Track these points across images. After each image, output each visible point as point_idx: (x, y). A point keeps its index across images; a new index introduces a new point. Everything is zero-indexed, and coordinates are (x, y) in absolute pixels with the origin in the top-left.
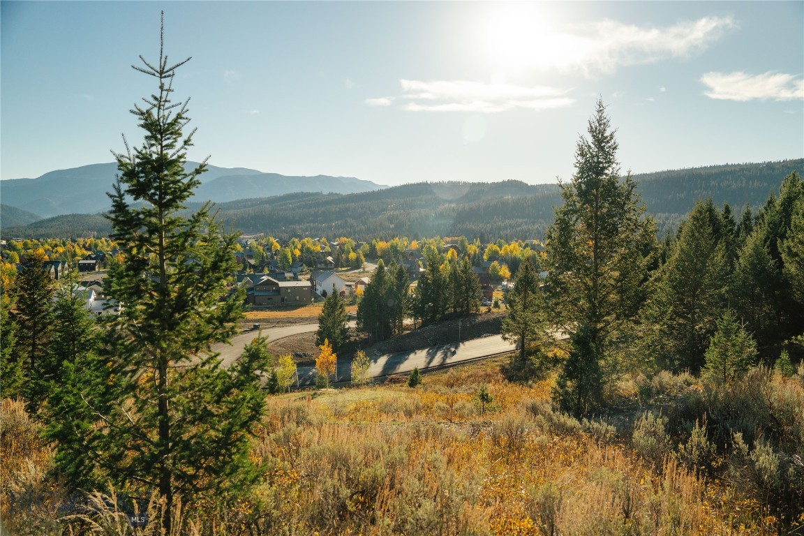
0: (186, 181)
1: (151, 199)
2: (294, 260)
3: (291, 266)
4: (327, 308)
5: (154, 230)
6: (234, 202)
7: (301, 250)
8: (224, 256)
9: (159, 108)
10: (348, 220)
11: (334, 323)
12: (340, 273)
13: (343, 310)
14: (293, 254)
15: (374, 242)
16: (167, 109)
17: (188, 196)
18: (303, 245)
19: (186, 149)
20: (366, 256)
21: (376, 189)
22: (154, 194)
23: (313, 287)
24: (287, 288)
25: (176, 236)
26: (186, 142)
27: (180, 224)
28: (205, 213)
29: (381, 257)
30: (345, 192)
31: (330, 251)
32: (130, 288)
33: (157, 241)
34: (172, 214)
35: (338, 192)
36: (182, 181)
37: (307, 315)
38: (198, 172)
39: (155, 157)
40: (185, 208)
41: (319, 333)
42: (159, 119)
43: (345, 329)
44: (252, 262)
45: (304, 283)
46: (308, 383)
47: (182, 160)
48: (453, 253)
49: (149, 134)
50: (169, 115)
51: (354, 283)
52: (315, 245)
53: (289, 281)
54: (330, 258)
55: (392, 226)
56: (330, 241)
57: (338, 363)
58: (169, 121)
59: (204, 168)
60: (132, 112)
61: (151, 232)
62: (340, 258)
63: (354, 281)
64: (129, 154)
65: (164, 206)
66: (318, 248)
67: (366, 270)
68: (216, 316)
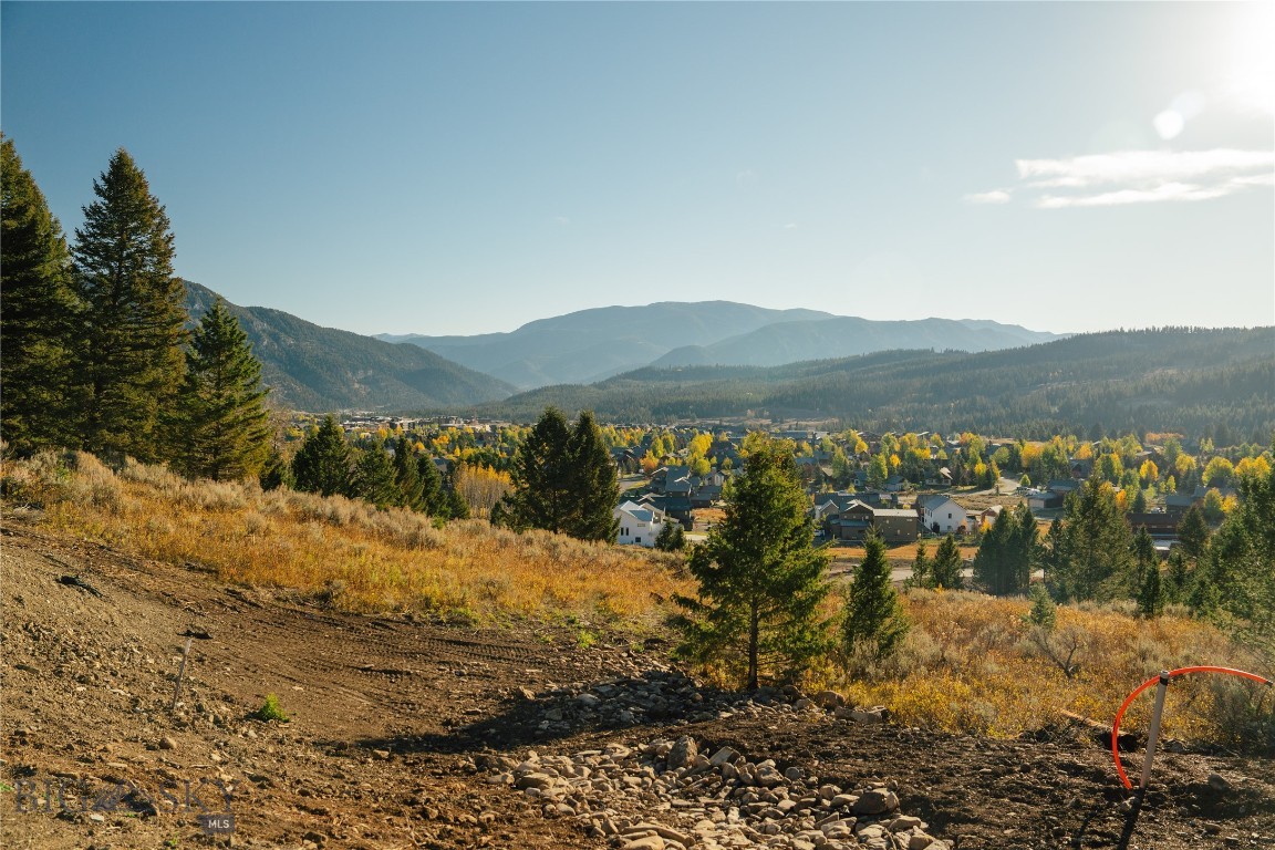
2: (891, 472)
3: (886, 481)
6: (789, 366)
7: (902, 457)
11: (947, 571)
12: (960, 495)
13: (958, 557)
14: (888, 463)
18: (903, 445)
20: (1001, 466)
23: (920, 519)
24: (885, 518)
29: (1027, 470)
31: (946, 458)
37: (912, 557)
44: (828, 471)
45: (908, 511)
48: (1150, 468)
51: (980, 513)
52: (921, 445)
53: (886, 507)
54: (945, 471)
56: (946, 437)
62: (961, 470)
63: (980, 509)
66: (927, 453)
67: (1001, 491)
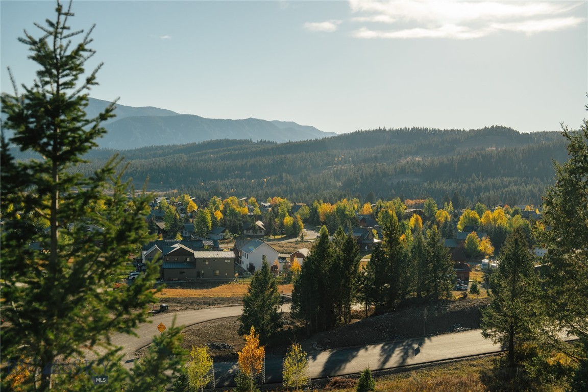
0: (88, 128)
1: (43, 151)
2: (214, 223)
3: (210, 232)
4: (255, 287)
5: (45, 188)
7: (224, 212)
8: (132, 224)
9: (56, 37)
10: (284, 175)
11: (263, 306)
12: (272, 243)
13: (275, 290)
14: (213, 217)
15: (316, 203)
16: (65, 37)
17: (90, 148)
18: (227, 206)
19: (89, 89)
20: (305, 221)
21: (320, 137)
22: (48, 144)
23: (237, 260)
24: (205, 259)
25: (73, 198)
26: (89, 81)
27: (80, 182)
28: (110, 169)
29: (324, 223)
30: (281, 139)
31: (260, 213)
32: (11, 262)
33: (49, 203)
34: (69, 169)
35: (271, 140)
36: (83, 128)
37: (229, 295)
38: (103, 117)
39: (49, 96)
40: (85, 162)
41: (243, 318)
42: (55, 50)
43: (276, 314)
44: (162, 225)
45: (227, 254)
46: (226, 384)
47: (84, 102)
48: (417, 220)
49: (42, 68)
50: (68, 45)
51: (289, 256)
52: (241, 206)
53: (207, 250)
54: (260, 223)
55: (339, 184)
56: (261, 201)
57: (266, 359)
58: (68, 53)
59: (111, 113)
60: (20, 40)
61: (42, 192)
62: (273, 223)
63: (289, 253)
64: (16, 94)
65: (59, 159)
66: (246, 210)
67: (305, 238)
68: (119, 299)
